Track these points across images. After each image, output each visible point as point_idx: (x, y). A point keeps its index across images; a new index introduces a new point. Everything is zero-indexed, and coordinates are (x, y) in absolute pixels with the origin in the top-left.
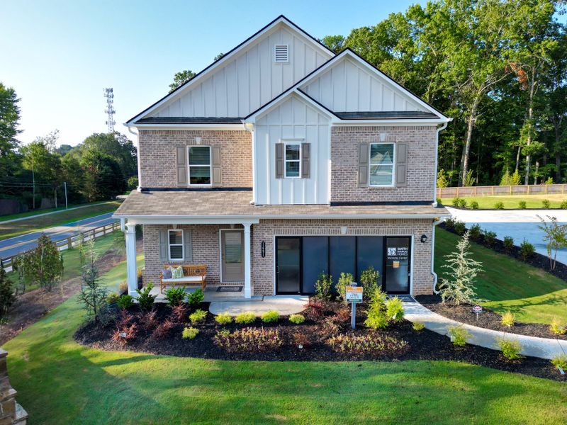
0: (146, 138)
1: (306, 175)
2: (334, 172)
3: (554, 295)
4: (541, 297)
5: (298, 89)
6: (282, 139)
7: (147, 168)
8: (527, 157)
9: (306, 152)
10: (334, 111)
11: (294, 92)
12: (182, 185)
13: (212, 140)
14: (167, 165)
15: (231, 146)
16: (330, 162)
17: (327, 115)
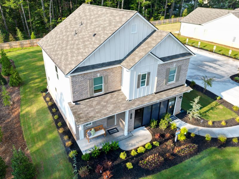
0: (74, 79)
1: (148, 84)
2: (158, 81)
3: (211, 105)
4: (208, 106)
5: (151, 52)
6: (140, 73)
7: (76, 92)
8: (144, 8)
9: (148, 76)
10: (160, 58)
11: (149, 54)
12: (91, 96)
13: (104, 74)
14: (85, 88)
15: (112, 74)
16: (156, 78)
17: (157, 59)
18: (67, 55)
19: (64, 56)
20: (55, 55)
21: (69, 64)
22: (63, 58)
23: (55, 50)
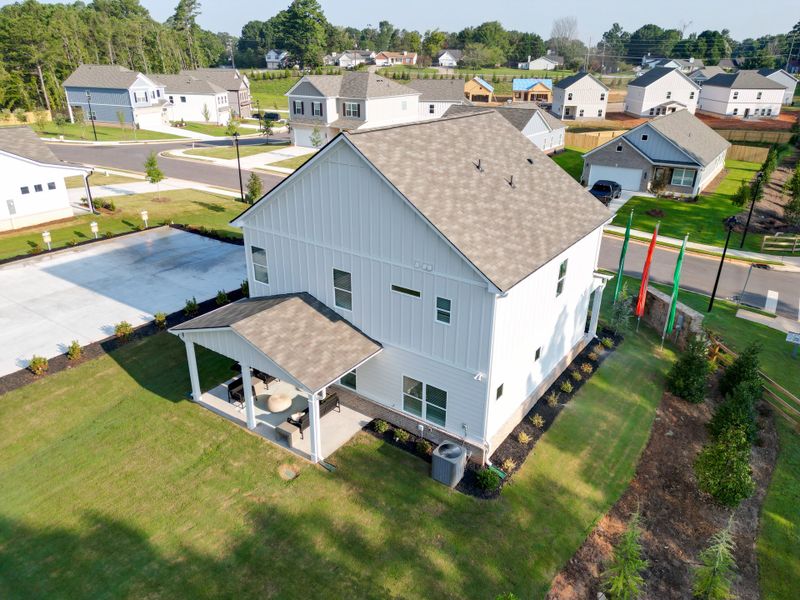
18: (572, 209)
19: (575, 215)
20: (570, 230)
21: (594, 207)
22: (579, 216)
23: (555, 231)
